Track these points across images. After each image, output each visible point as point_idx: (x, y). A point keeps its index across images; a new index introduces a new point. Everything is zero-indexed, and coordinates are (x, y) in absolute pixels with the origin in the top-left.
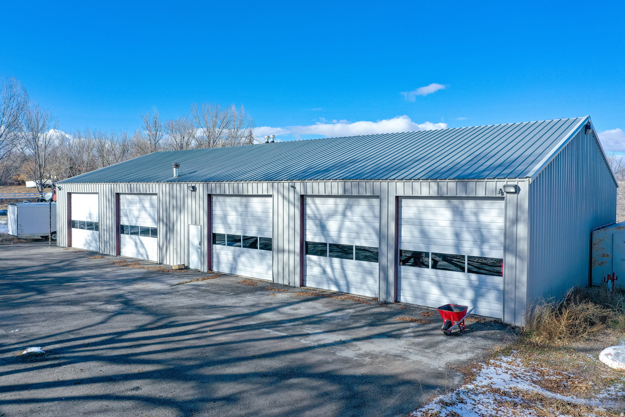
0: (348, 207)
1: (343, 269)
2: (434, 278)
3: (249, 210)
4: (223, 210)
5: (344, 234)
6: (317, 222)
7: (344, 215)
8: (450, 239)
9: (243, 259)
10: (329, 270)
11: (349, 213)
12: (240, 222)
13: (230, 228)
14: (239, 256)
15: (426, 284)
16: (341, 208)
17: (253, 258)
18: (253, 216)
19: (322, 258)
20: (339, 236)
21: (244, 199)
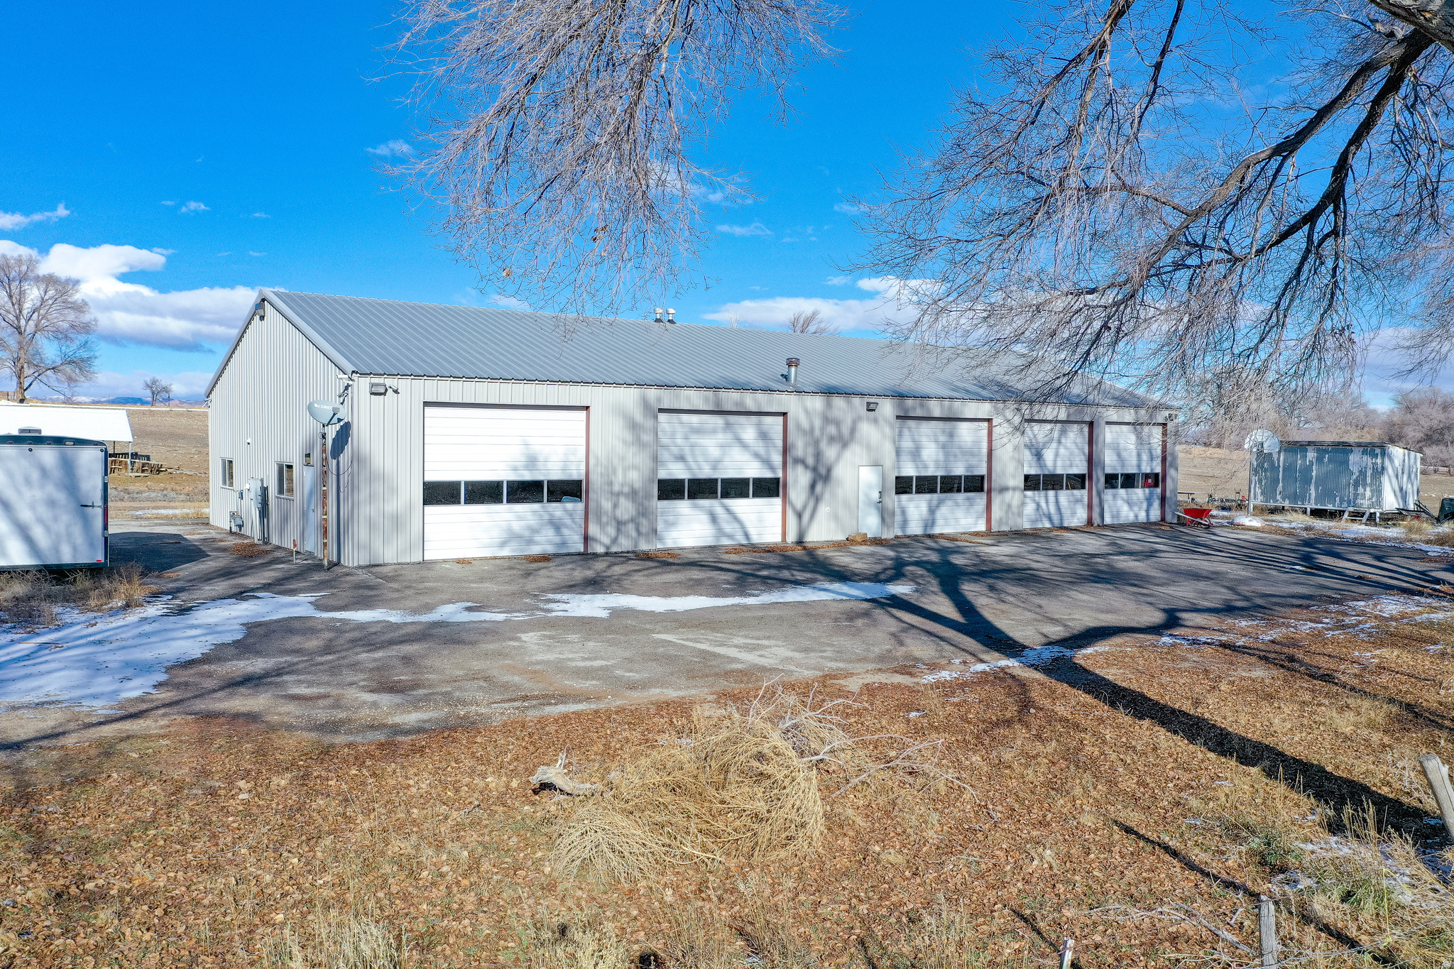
0: (1063, 432)
1: (1057, 502)
2: (1125, 496)
3: (956, 439)
4: (914, 441)
5: (1059, 463)
6: (1034, 451)
7: (1059, 442)
8: (1134, 461)
9: (943, 511)
10: (1043, 505)
11: (1063, 440)
12: (941, 457)
13: (926, 467)
14: (938, 506)
15: (1120, 502)
16: (1056, 434)
17: (957, 505)
18: (960, 448)
19: (1036, 492)
20: (1055, 466)
21: (948, 425)
